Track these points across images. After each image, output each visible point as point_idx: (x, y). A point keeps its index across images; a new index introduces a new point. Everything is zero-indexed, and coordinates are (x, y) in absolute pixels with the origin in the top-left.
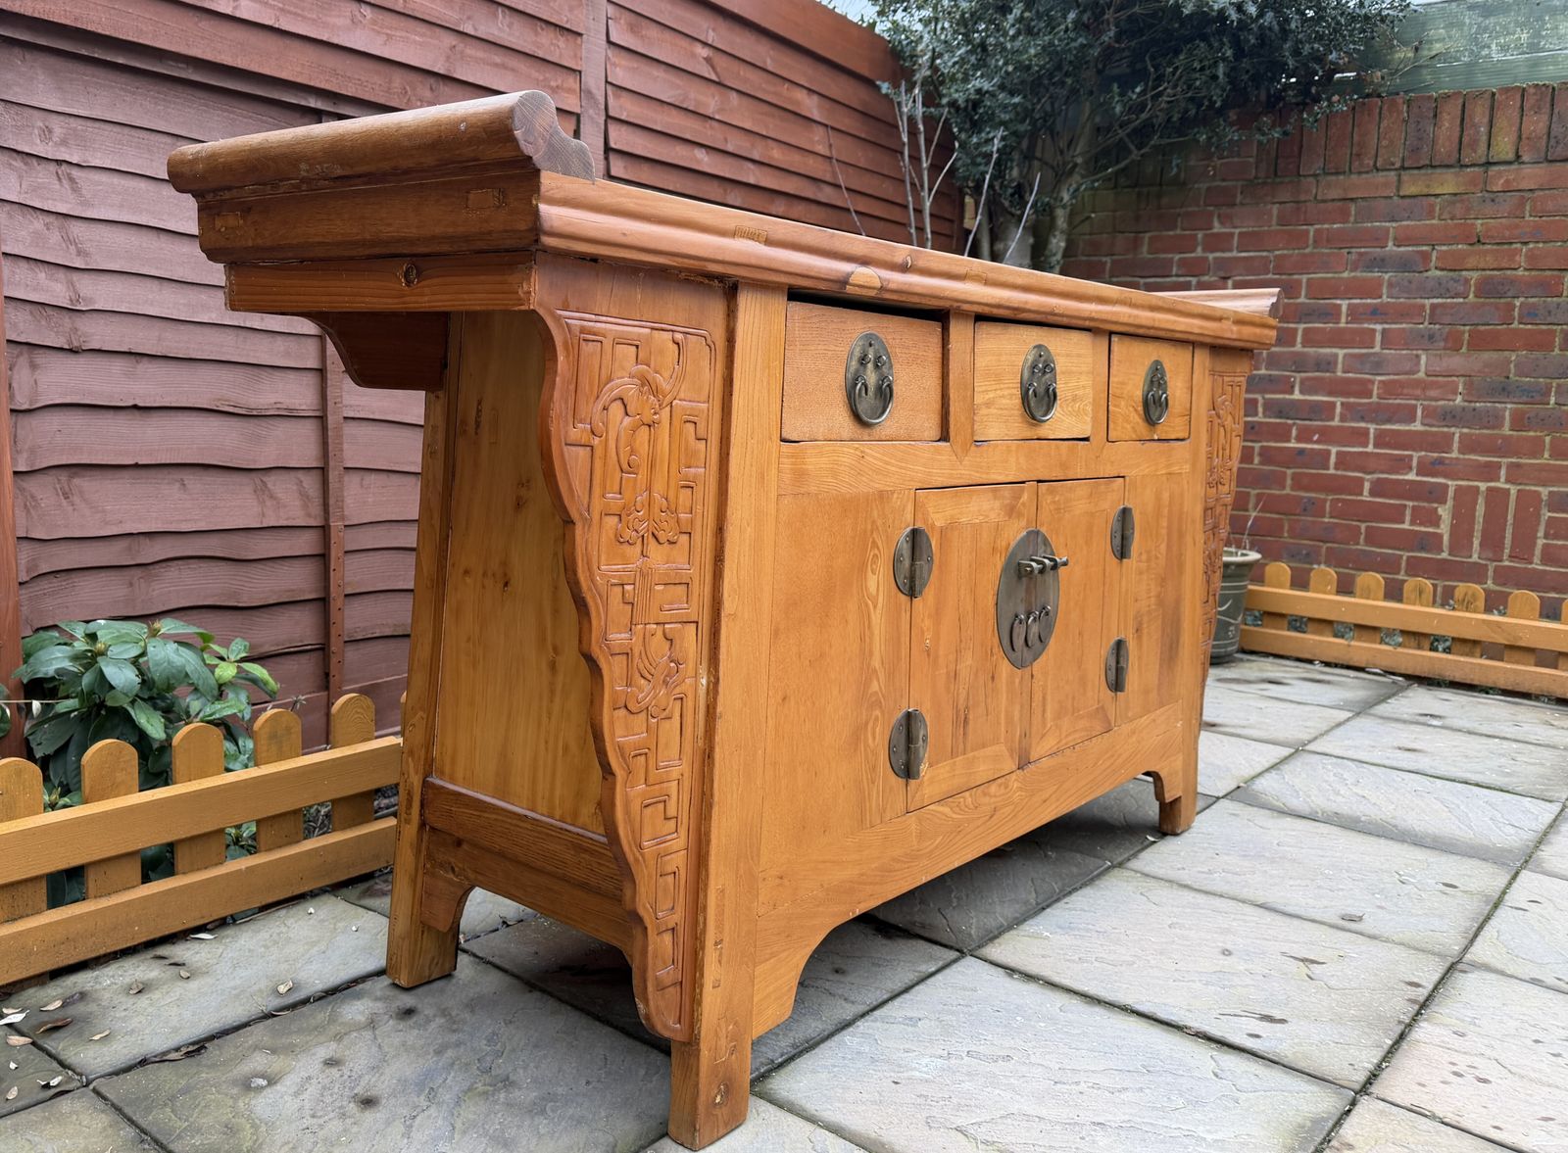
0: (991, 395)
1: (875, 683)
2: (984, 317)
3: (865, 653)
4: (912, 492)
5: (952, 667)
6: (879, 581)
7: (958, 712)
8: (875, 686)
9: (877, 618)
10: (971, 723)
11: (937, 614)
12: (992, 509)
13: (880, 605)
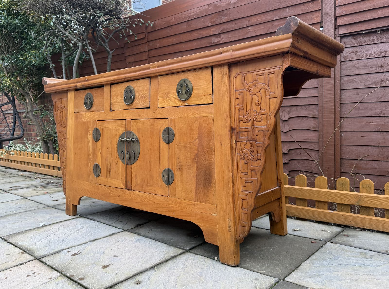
0: (115, 100)
1: (90, 156)
2: (112, 84)
3: (88, 150)
4: (96, 121)
5: (106, 158)
6: (90, 137)
7: (108, 168)
8: (90, 157)
9: (90, 144)
10: (111, 172)
11: (102, 146)
12: (115, 125)
13: (91, 142)
